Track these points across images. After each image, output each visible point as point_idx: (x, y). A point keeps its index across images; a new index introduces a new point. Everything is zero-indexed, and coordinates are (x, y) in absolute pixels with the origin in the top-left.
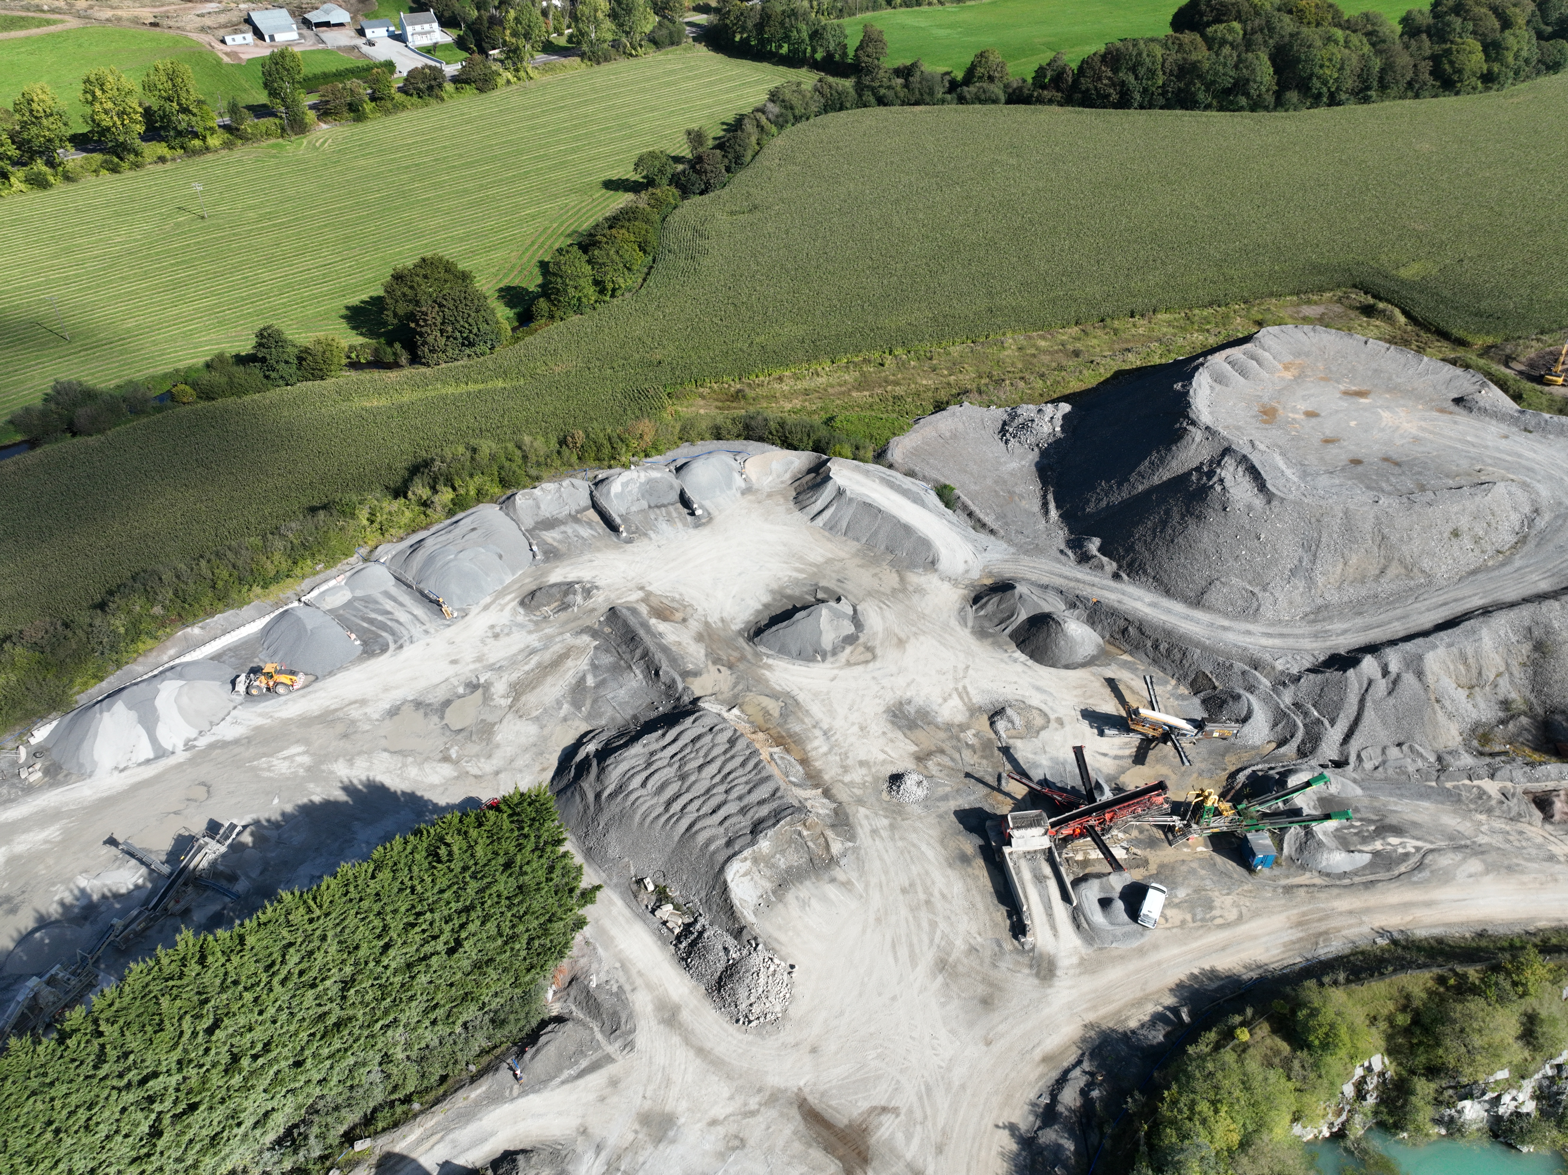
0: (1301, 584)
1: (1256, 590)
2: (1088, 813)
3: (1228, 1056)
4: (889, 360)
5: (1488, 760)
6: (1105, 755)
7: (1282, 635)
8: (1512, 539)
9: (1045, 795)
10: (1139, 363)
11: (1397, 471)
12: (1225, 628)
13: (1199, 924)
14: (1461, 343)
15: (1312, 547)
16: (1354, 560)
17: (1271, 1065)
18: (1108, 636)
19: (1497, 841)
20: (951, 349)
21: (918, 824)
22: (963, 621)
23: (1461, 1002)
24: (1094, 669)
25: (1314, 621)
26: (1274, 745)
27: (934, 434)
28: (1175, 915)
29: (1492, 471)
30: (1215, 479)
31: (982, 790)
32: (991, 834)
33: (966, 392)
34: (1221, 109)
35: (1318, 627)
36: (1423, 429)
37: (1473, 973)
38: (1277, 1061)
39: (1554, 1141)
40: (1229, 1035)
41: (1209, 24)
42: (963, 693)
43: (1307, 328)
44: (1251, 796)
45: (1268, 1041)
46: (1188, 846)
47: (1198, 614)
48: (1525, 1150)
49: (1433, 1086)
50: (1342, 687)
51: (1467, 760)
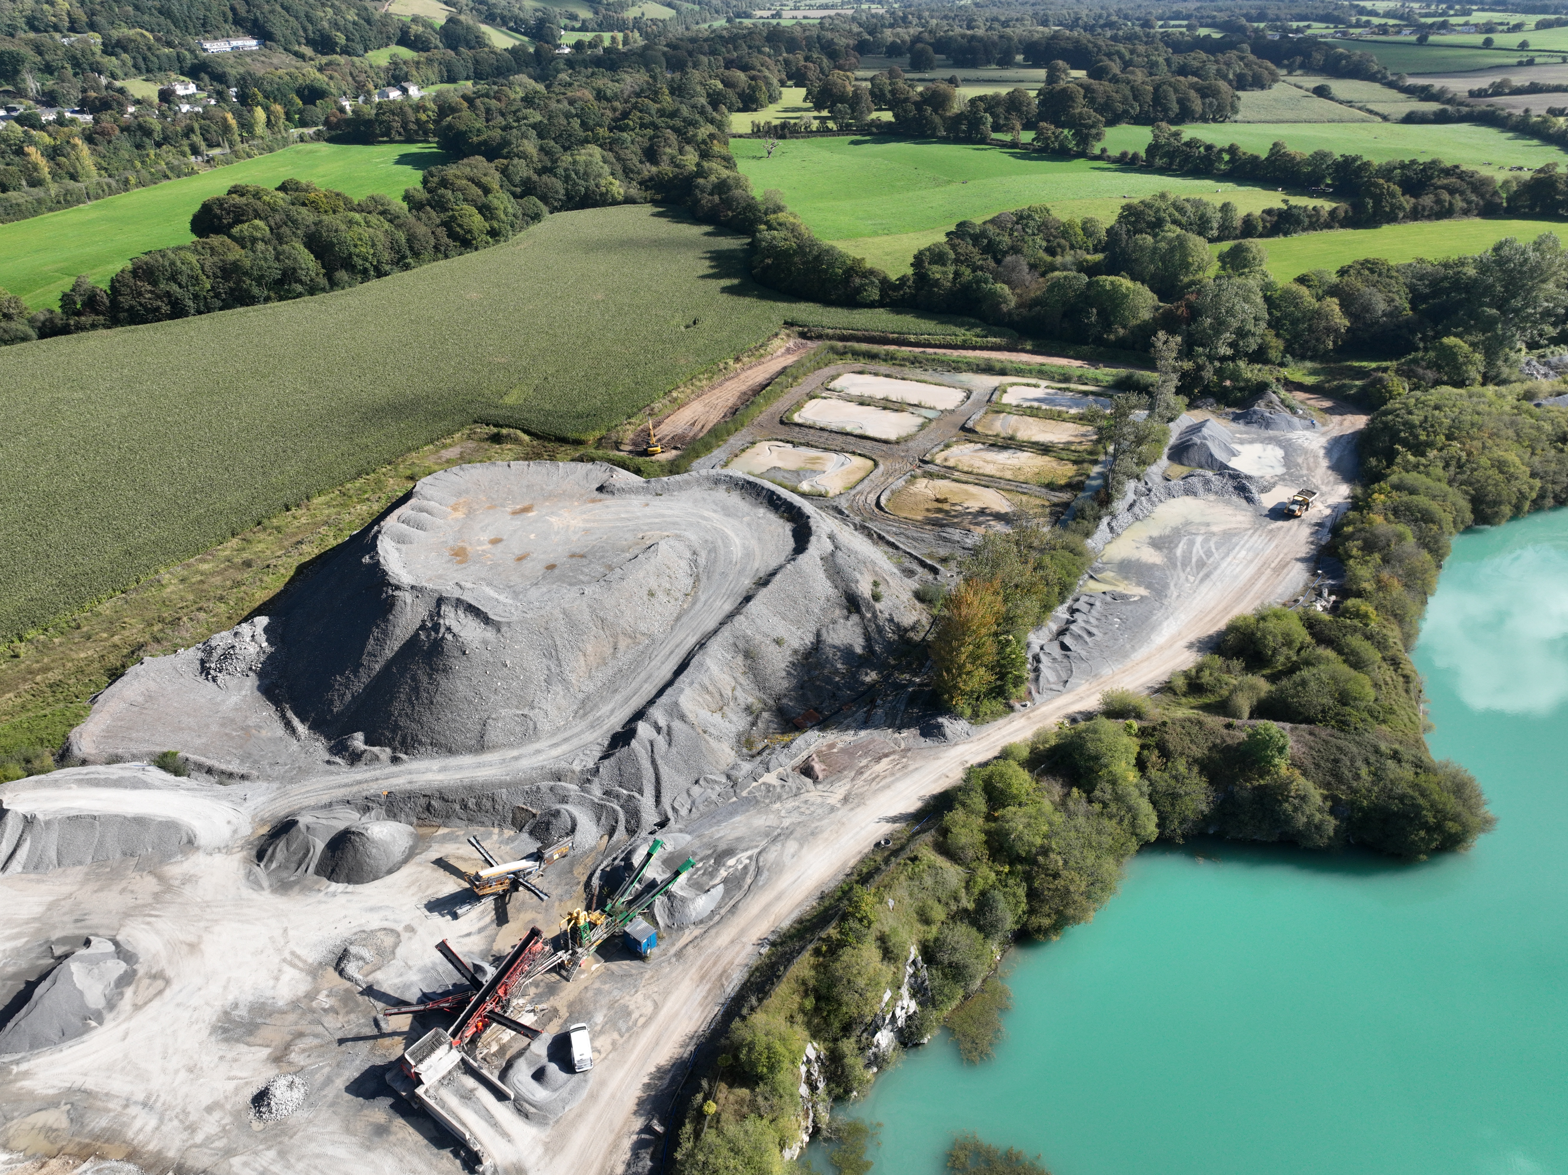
0: (559, 688)
1: (526, 712)
2: (481, 1001)
3: (710, 1136)
4: (22, 648)
5: (759, 759)
6: (469, 935)
7: (566, 740)
8: (690, 581)
9: (431, 1010)
10: (316, 551)
11: (585, 561)
12: (516, 758)
13: (627, 1035)
14: (578, 442)
15: (552, 653)
16: (590, 649)
17: (744, 1117)
18: (415, 820)
19: (795, 818)
20: (100, 608)
21: (312, 1130)
22: (257, 885)
23: (837, 960)
24: (418, 859)
25: (585, 715)
26: (606, 837)
27: (122, 705)
28: (603, 1042)
29: (652, 535)
30: (442, 630)
31: (364, 1047)
32: (396, 1086)
33: (141, 646)
34: (281, 299)
35: (590, 718)
36: (587, 521)
37: (832, 931)
38: (745, 1109)
39: (937, 1020)
40: (700, 1115)
41: (231, 226)
42: (294, 960)
43: (456, 469)
44: (611, 894)
45: (731, 1098)
46: (583, 972)
47: (487, 757)
48: (925, 1041)
49: (853, 1040)
50: (633, 759)
51: (746, 767)
